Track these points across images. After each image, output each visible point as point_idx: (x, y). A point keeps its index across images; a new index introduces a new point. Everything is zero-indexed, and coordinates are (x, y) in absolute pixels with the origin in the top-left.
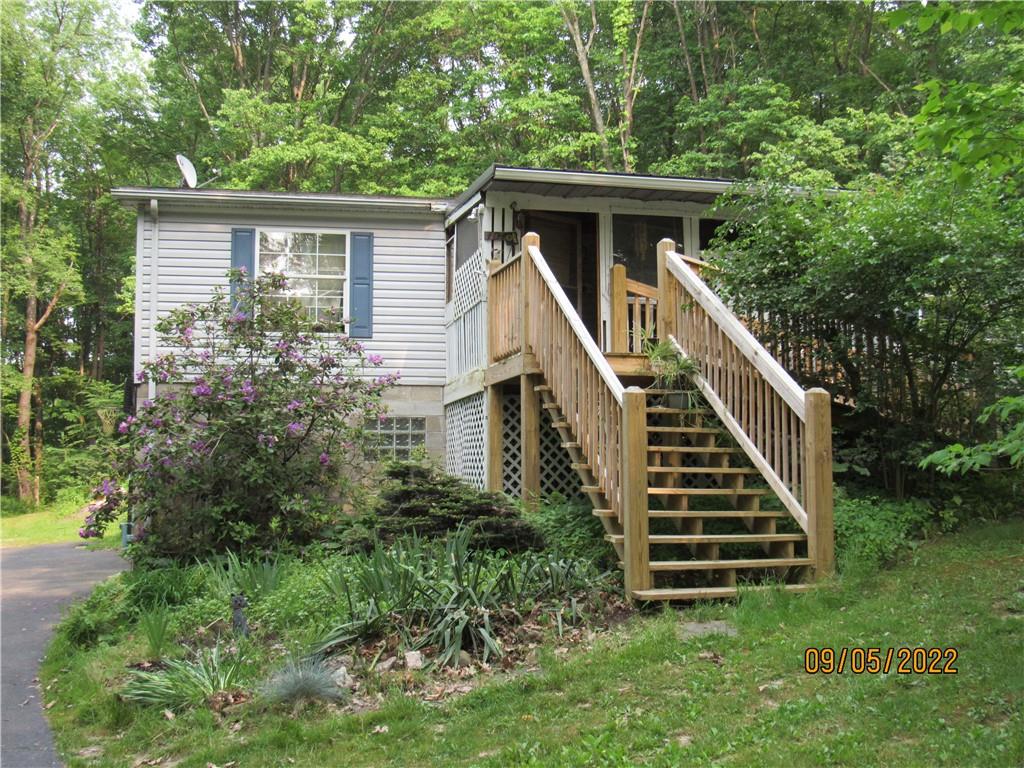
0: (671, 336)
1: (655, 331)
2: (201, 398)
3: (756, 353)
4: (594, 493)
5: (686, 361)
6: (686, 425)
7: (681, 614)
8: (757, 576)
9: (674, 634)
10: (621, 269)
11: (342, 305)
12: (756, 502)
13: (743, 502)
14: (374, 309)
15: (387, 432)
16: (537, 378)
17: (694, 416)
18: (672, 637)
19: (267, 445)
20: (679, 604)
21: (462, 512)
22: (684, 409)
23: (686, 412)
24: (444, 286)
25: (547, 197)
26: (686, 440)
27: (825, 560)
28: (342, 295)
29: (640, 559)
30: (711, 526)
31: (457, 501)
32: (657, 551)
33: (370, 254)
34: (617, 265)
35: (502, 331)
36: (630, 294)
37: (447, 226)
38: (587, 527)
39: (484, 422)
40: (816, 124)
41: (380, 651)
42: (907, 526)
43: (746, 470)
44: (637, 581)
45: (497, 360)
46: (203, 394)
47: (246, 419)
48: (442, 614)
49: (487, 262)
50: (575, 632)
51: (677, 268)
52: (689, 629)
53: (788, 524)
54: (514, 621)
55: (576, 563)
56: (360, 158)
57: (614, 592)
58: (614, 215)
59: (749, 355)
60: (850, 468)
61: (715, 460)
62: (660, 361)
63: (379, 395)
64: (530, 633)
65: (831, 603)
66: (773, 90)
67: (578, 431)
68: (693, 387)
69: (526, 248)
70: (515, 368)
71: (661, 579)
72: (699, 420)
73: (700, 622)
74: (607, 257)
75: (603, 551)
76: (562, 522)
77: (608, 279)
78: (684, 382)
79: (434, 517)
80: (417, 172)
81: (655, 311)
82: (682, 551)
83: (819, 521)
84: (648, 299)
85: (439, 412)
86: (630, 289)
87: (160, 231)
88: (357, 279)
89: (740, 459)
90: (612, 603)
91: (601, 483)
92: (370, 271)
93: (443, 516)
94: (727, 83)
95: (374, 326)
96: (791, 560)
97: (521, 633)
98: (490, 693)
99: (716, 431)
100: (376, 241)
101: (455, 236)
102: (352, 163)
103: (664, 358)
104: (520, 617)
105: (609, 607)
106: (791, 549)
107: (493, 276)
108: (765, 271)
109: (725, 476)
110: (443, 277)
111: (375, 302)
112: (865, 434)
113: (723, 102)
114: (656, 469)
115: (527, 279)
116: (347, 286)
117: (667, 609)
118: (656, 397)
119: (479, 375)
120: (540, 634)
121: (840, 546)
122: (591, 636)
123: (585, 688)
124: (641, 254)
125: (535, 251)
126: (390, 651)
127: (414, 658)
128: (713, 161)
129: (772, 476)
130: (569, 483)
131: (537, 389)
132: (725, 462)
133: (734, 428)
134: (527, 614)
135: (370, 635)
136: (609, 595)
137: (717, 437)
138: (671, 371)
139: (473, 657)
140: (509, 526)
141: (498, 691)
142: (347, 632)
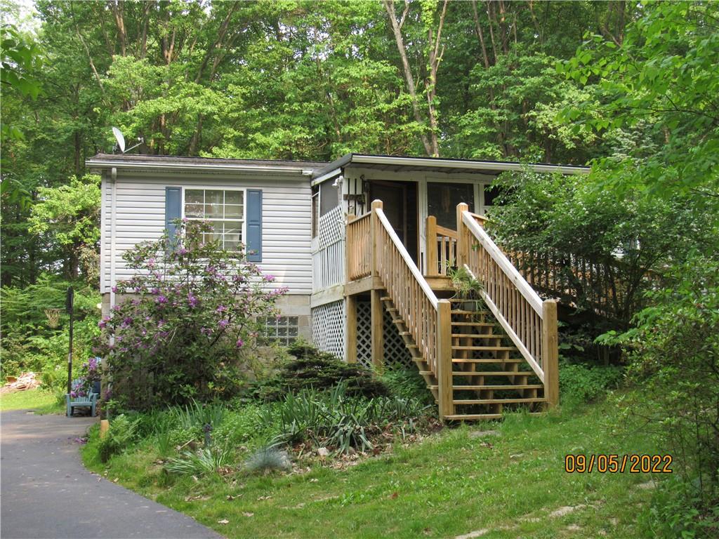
0: (465, 265)
1: (455, 262)
2: (161, 304)
3: (516, 278)
4: (419, 362)
5: (475, 281)
6: (475, 321)
7: (471, 427)
8: (513, 407)
9: (467, 436)
10: (433, 219)
11: (240, 239)
12: (516, 367)
13: (509, 367)
14: (263, 242)
15: (272, 326)
16: (382, 292)
17: (479, 316)
18: (466, 437)
19: (207, 335)
20: (469, 422)
21: (338, 375)
22: (473, 311)
23: (474, 313)
24: (310, 226)
25: (385, 172)
26: (474, 330)
27: (553, 398)
28: (241, 232)
29: (448, 398)
30: (488, 380)
31: (335, 368)
32: (457, 394)
33: (260, 204)
34: (430, 217)
35: (357, 261)
36: (439, 235)
37: (313, 185)
38: (414, 383)
39: (344, 319)
40: (578, 89)
41: (302, 449)
42: (607, 381)
43: (510, 348)
44: (446, 410)
45: (353, 279)
46: (163, 302)
47: (192, 318)
48: (336, 429)
49: (346, 215)
50: (412, 436)
51: (469, 222)
52: (475, 434)
53: (534, 379)
54: (376, 432)
55: (411, 400)
56: (221, 110)
57: (433, 417)
58: (428, 183)
59: (512, 279)
60: (573, 347)
61: (492, 342)
62: (459, 282)
63: (274, 302)
64: (387, 438)
65: (554, 420)
66: (545, 61)
67: (410, 324)
68: (479, 297)
69: (374, 210)
70: (366, 285)
71: (459, 409)
72: (482, 318)
73: (481, 431)
74: (424, 210)
75: (426, 396)
76: (400, 380)
77: (424, 225)
78: (474, 294)
79: (321, 378)
80: (265, 120)
81: (455, 246)
82: (472, 394)
83: (550, 376)
84: (450, 238)
85: (308, 312)
86: (439, 232)
87: (117, 189)
88: (252, 221)
89: (507, 341)
90: (432, 423)
91: (424, 356)
92: (260, 216)
93: (327, 377)
94: (510, 53)
95: (263, 254)
96: (535, 399)
97: (381, 438)
98: (370, 464)
99: (493, 325)
100: (264, 195)
101: (319, 192)
102: (214, 114)
103: (461, 279)
104: (380, 430)
105: (430, 425)
106: (535, 393)
107: (350, 224)
108: (523, 226)
109: (498, 351)
110: (310, 220)
111: (264, 237)
112: (583, 326)
113: (507, 69)
114: (457, 347)
115: (375, 228)
116: (244, 227)
117: (463, 425)
118: (456, 303)
119: (340, 289)
120: (393, 438)
121: (563, 391)
122: (421, 438)
123: (420, 460)
124: (445, 208)
125: (380, 212)
126: (308, 449)
127: (323, 451)
128: (499, 115)
129: (525, 352)
130: (403, 355)
131: (382, 299)
132: (498, 343)
133: (504, 323)
134: (384, 429)
135: (295, 441)
136: (430, 418)
137: (494, 328)
138: (466, 288)
139: (356, 450)
140: (368, 382)
141: (373, 463)
142: (281, 440)
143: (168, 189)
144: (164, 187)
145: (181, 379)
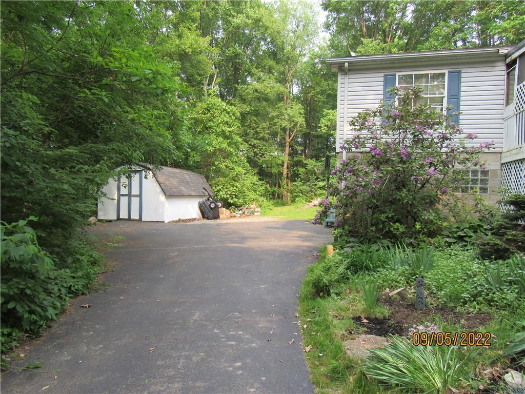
2: (376, 156)
11: (442, 110)
14: (461, 112)
15: (465, 177)
19: (417, 182)
24: (504, 97)
28: (442, 105)
33: (459, 82)
37: (508, 62)
46: (378, 154)
47: (402, 167)
85: (498, 167)
87: (349, 79)
88: (452, 96)
92: (459, 91)
95: (460, 121)
100: (463, 75)
101: (517, 65)
110: (504, 92)
111: (462, 108)
116: (445, 100)
143: (385, 76)
144: (382, 75)
145: (392, 217)
